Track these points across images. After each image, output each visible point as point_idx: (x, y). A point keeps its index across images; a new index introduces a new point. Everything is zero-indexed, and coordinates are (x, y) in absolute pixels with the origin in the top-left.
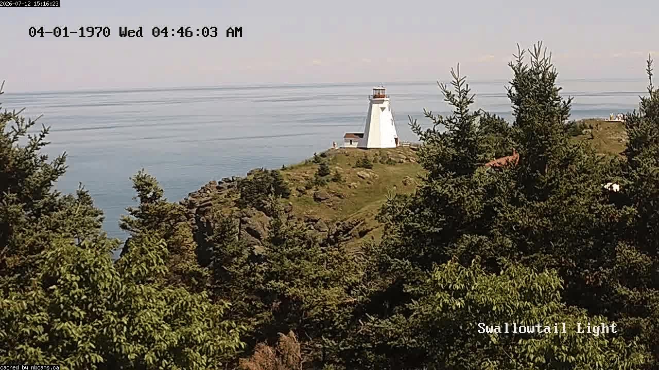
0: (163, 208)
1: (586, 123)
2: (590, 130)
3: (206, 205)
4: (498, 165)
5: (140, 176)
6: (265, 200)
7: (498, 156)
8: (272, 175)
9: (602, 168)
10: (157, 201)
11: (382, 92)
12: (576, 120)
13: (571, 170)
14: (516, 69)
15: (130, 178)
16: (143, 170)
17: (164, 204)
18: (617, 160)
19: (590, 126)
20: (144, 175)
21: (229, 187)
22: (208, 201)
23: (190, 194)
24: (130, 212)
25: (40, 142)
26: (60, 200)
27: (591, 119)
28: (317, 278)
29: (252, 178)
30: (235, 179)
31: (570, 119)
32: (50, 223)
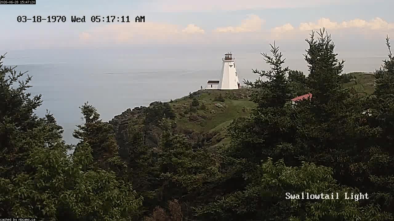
0: (100, 125)
1: (352, 75)
2: (354, 79)
3: (125, 124)
4: (299, 101)
5: (86, 106)
6: (160, 120)
7: (299, 95)
8: (164, 105)
9: (361, 102)
10: (96, 121)
11: (230, 56)
12: (346, 74)
13: (343, 103)
14: (310, 42)
15: (80, 107)
16: (88, 102)
17: (101, 123)
18: (370, 97)
19: (354, 76)
20: (88, 105)
21: (138, 113)
22: (126, 121)
23: (115, 117)
24: (80, 128)
25: (26, 85)
26: (38, 121)
27: (355, 73)
28: (191, 167)
29: (152, 108)
30: (142, 108)
31: (343, 73)
32: (32, 134)
